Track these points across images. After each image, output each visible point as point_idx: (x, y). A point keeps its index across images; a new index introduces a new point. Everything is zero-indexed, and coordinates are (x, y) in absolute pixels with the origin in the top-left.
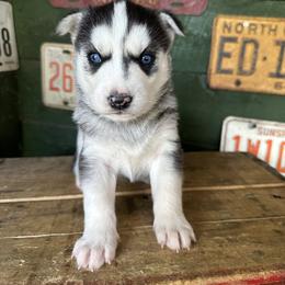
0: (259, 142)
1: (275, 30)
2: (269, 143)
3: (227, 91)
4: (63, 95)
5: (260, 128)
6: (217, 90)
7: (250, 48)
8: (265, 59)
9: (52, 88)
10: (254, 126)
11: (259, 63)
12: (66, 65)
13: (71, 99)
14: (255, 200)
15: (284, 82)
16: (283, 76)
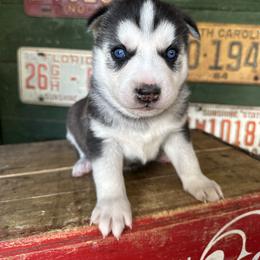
0: (204, 122)
1: (212, 33)
2: (213, 122)
4: (39, 92)
5: (205, 111)
7: (193, 48)
8: (205, 55)
9: (28, 87)
10: (200, 109)
11: (201, 59)
12: (40, 66)
13: (46, 95)
14: (210, 159)
15: (221, 73)
16: (220, 68)
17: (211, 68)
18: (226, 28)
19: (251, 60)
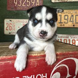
4: (9, 31)
5: (58, 36)
15: (63, 24)
17: (59, 23)
19: (72, 20)
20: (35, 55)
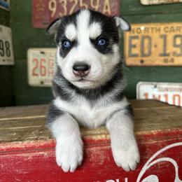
0: (160, 96)
1: (159, 30)
2: (166, 96)
3: (136, 67)
4: (41, 78)
5: (159, 88)
6: (130, 67)
7: (146, 41)
8: (156, 46)
9: (34, 75)
10: (156, 87)
11: (153, 49)
12: (42, 60)
13: (45, 79)
15: (169, 58)
16: (168, 55)
17: (161, 55)
18: (170, 26)
20: (99, 137)
